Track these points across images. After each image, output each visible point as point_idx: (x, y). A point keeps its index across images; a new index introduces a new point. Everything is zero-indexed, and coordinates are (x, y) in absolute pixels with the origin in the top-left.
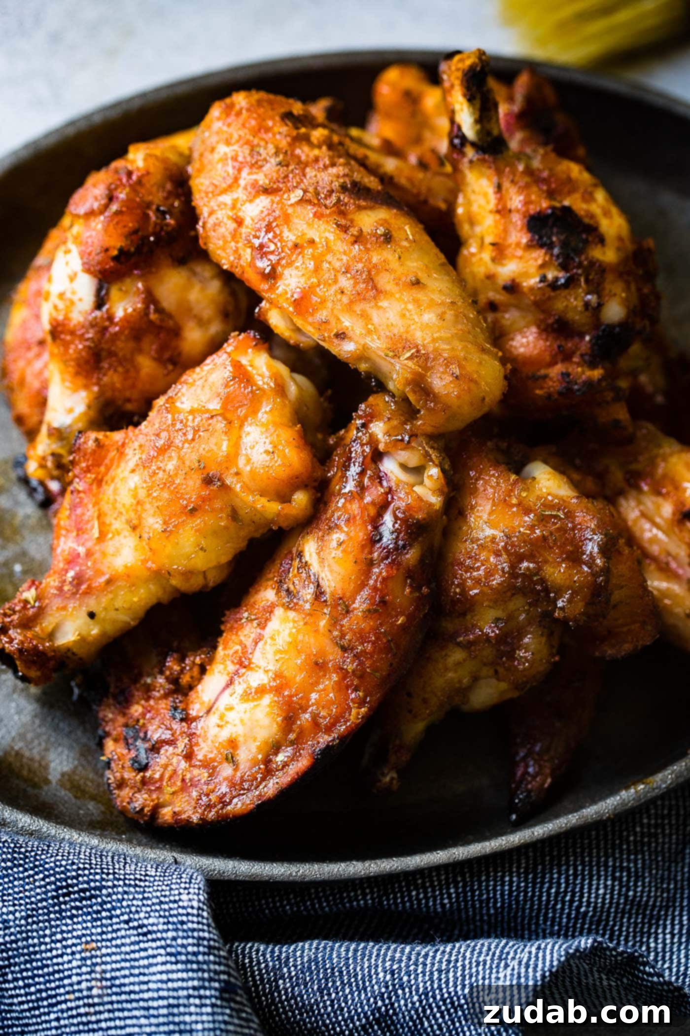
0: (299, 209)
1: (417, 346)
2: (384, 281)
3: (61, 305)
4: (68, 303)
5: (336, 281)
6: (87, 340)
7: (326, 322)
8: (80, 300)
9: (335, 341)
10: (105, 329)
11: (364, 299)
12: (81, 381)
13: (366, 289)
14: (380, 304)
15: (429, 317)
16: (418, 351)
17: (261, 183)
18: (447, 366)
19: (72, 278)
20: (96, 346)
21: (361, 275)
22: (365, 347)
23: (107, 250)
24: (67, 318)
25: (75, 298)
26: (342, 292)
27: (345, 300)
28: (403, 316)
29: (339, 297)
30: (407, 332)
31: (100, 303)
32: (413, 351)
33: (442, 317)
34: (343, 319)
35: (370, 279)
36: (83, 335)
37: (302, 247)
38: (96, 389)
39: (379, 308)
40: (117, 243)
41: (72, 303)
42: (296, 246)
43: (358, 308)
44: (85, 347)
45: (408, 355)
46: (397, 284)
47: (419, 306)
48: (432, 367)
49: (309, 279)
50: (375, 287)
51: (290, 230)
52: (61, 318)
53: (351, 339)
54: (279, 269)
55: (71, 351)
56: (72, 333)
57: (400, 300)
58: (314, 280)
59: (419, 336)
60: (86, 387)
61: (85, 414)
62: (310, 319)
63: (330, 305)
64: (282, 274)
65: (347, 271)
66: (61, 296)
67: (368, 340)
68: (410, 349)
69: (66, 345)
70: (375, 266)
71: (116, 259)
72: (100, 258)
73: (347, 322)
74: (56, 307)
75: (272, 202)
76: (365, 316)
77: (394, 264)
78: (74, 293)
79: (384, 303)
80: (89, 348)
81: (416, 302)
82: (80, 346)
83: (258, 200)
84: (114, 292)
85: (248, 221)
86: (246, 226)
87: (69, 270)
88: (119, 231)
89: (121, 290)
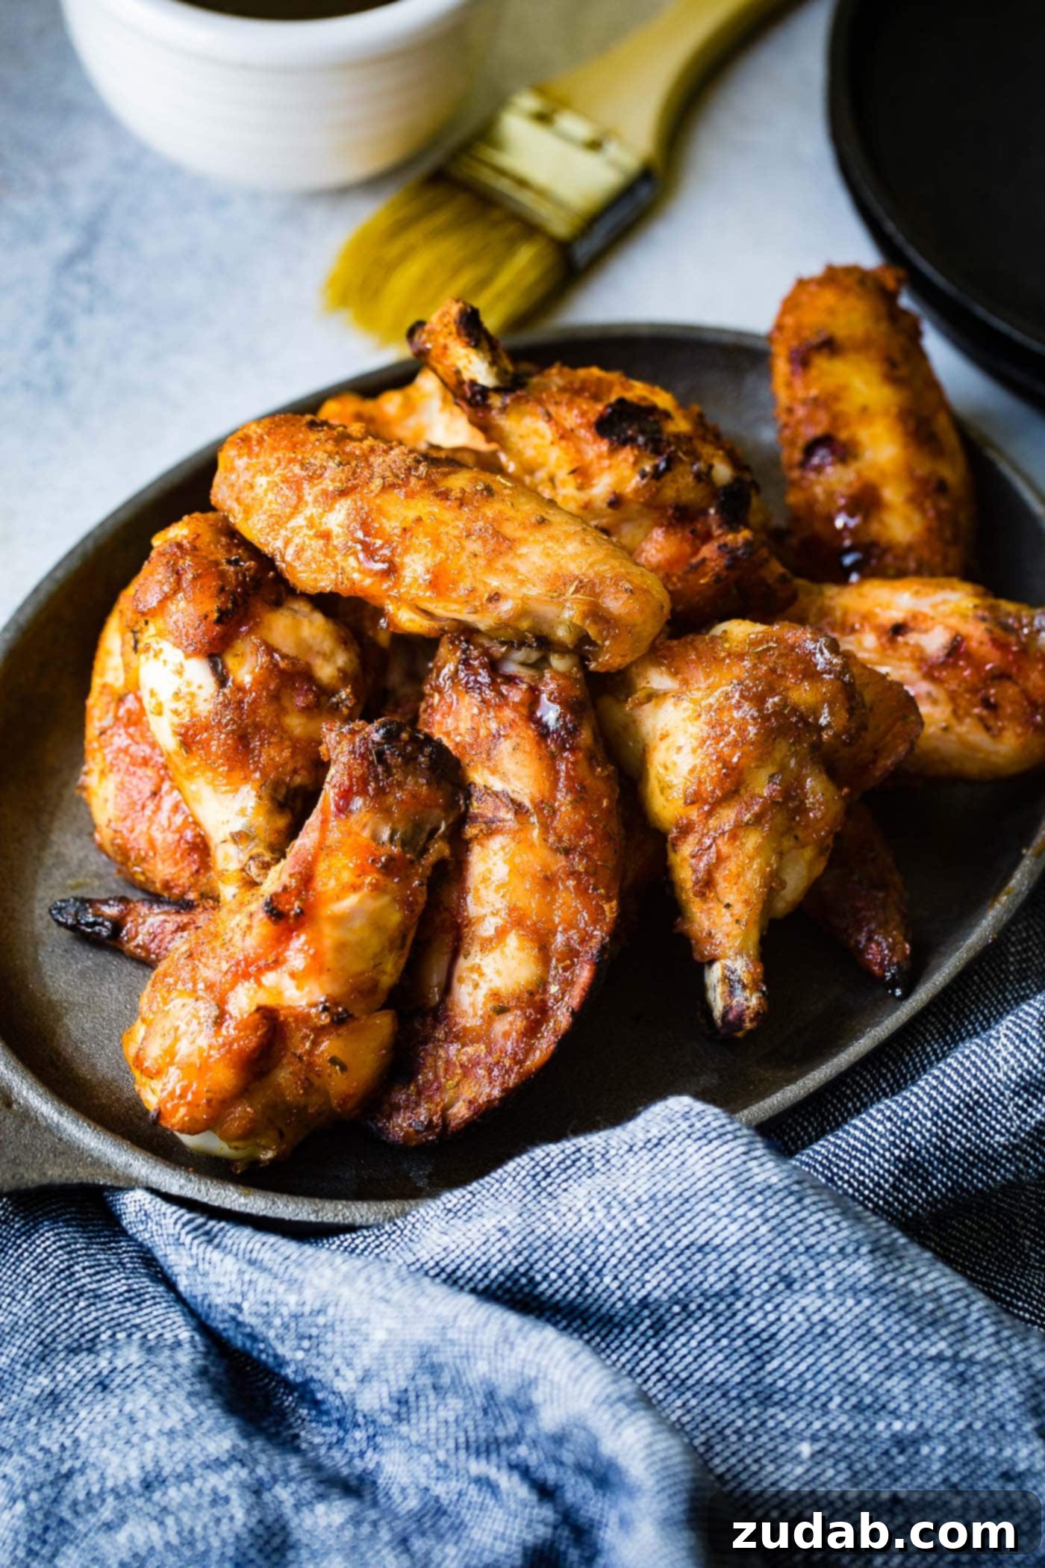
0: (385, 497)
1: (576, 578)
2: (509, 529)
3: (181, 706)
4: (189, 698)
5: (463, 548)
6: (226, 725)
7: (473, 590)
8: (200, 687)
9: (491, 606)
10: (241, 702)
11: (501, 553)
12: (239, 774)
13: (498, 542)
14: (519, 552)
15: (573, 547)
16: (581, 581)
17: (331, 488)
18: (616, 584)
19: (180, 672)
20: (239, 727)
21: (486, 530)
22: (525, 598)
23: (206, 617)
24: (193, 715)
25: (194, 689)
26: (476, 556)
27: (482, 562)
28: (548, 555)
29: (474, 561)
30: (560, 568)
31: (222, 680)
32: (576, 583)
33: (583, 542)
34: (489, 581)
35: (497, 533)
36: (220, 722)
37: (411, 529)
38: (257, 775)
39: (521, 556)
40: (212, 607)
41: (193, 695)
42: (405, 530)
43: (499, 565)
44: (227, 734)
45: (572, 589)
46: (525, 528)
47: (558, 541)
48: (602, 592)
49: (434, 556)
50: (505, 538)
51: (389, 520)
52: (186, 719)
53: (506, 597)
54: (397, 560)
55: (214, 748)
56: (207, 728)
57: (537, 542)
58: (440, 555)
59: (573, 568)
60: (246, 779)
61: (259, 805)
62: (454, 595)
63: (469, 572)
64: (402, 564)
65: (468, 536)
66: (177, 695)
67: (524, 590)
68: (572, 582)
69: (205, 745)
70: (494, 520)
71: (219, 621)
72: (203, 628)
73: (495, 582)
74: (176, 712)
75: (355, 502)
76: (509, 570)
77: (511, 513)
78: (189, 684)
79: (523, 550)
80: (233, 732)
81: (552, 538)
82: (223, 736)
83: (337, 506)
84: (231, 661)
85: (336, 530)
86: (338, 536)
87: (171, 667)
88: (208, 594)
89: (236, 655)
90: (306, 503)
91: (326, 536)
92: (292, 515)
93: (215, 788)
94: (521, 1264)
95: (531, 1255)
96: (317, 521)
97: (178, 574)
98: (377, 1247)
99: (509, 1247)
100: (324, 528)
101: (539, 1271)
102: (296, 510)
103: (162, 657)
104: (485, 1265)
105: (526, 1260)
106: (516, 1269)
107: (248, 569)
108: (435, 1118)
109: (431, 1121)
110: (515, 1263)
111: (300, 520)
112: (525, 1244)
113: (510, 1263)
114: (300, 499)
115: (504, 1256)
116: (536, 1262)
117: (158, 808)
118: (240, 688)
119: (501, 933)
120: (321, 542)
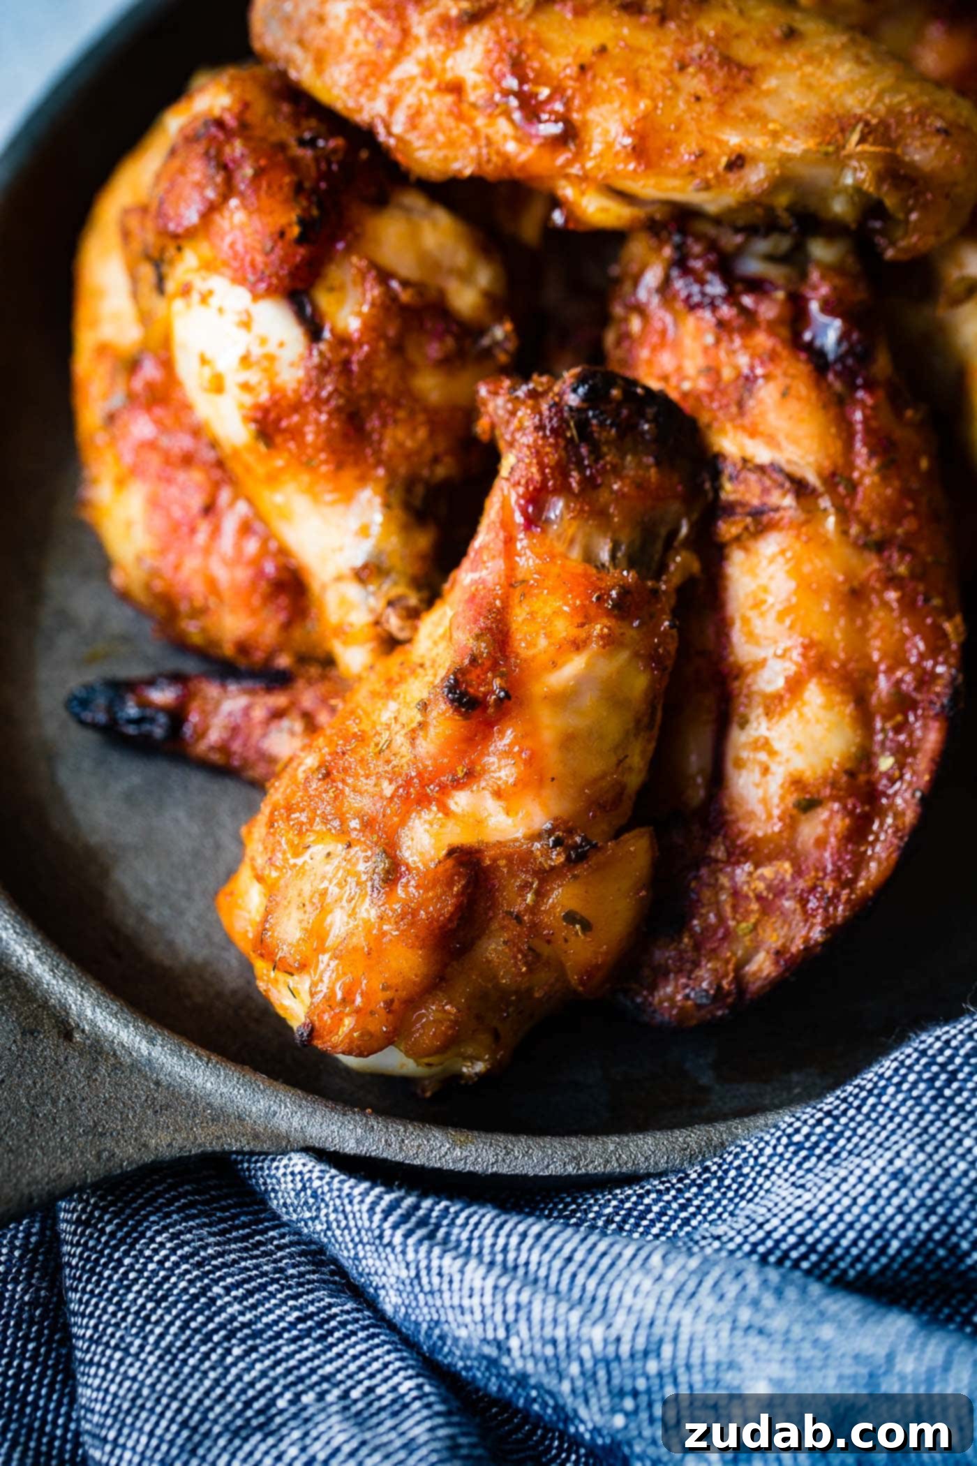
0: (542, 18)
1: (859, 119)
2: (745, 51)
3: (253, 377)
4: (266, 364)
5: (676, 89)
6: (328, 400)
7: (701, 154)
8: (281, 345)
9: (732, 177)
10: (346, 363)
11: (737, 91)
12: (349, 475)
13: (731, 76)
14: (765, 87)
15: (845, 70)
16: (867, 124)
17: (454, 12)
18: (921, 122)
19: (246, 324)
20: (348, 401)
21: (710, 57)
22: (785, 160)
23: (282, 234)
24: (274, 389)
25: (272, 348)
26: (698, 99)
27: (709, 108)
28: (810, 87)
29: (697, 107)
30: (831, 105)
31: (314, 331)
32: (860, 127)
33: (859, 60)
34: (724, 137)
35: (727, 61)
36: (317, 396)
37: (591, 66)
38: (381, 472)
39: (768, 93)
40: (288, 218)
41: (271, 358)
42: (583, 68)
43: (737, 110)
44: (330, 414)
45: (855, 137)
46: (767, 47)
47: (821, 63)
48: (900, 137)
49: (635, 105)
50: (741, 67)
51: (553, 54)
52: (264, 397)
53: (755, 160)
54: (575, 116)
55: (310, 438)
56: (297, 407)
57: (788, 68)
58: (643, 105)
59: (854, 103)
60: (362, 480)
61: (388, 520)
62: (672, 165)
63: (692, 126)
64: (585, 123)
65: (683, 68)
66: (245, 361)
67: (781, 147)
68: (854, 127)
69: (296, 434)
70: (718, 38)
71: (301, 240)
72: (279, 252)
73: (734, 139)
74: (246, 387)
75: (496, 30)
76: (754, 117)
77: (740, 25)
78: (263, 341)
79: (771, 83)
80: (339, 409)
81: (810, 59)
82: (324, 417)
83: (468, 39)
84: (324, 300)
85: (471, 77)
86: (475, 87)
87: (231, 318)
88: (280, 197)
89: (331, 289)
90: (417, 39)
91: (456, 88)
92: (396, 60)
93: (316, 498)
94: (936, 1228)
95: (949, 1212)
96: (438, 65)
97: (226, 169)
98: (683, 1208)
99: (913, 1203)
100: (449, 76)
101: (964, 1236)
102: (401, 50)
103: (214, 301)
104: (878, 1235)
105: (943, 1220)
106: (929, 1235)
107: (334, 151)
108: (725, 983)
109: (719, 988)
110: (926, 1227)
111: (409, 68)
112: (937, 1195)
113: (918, 1228)
114: (406, 32)
115: (909, 1218)
116: (960, 1221)
117: (216, 532)
118: (343, 341)
119: (795, 685)
120: (449, 99)
